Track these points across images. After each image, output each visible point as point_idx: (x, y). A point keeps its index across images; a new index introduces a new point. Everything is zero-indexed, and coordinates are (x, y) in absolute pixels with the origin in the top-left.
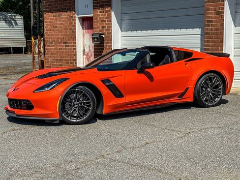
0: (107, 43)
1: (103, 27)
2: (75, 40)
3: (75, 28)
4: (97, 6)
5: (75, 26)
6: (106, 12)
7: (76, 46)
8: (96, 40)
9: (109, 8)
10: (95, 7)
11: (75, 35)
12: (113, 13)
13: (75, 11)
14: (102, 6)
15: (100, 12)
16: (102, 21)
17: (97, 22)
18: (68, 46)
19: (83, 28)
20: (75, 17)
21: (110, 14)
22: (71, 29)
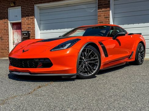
0: (32, 37)
1: (29, 28)
2: (8, 36)
3: (8, 29)
4: (24, 16)
5: (8, 27)
6: (31, 19)
7: (9, 39)
8: (25, 34)
9: (33, 17)
10: (23, 16)
11: (8, 33)
12: (35, 20)
13: (8, 19)
14: (28, 16)
15: (27, 19)
16: (28, 24)
17: (24, 25)
18: (3, 39)
19: (13, 29)
20: (8, 22)
21: (34, 20)
22: (5, 30)
